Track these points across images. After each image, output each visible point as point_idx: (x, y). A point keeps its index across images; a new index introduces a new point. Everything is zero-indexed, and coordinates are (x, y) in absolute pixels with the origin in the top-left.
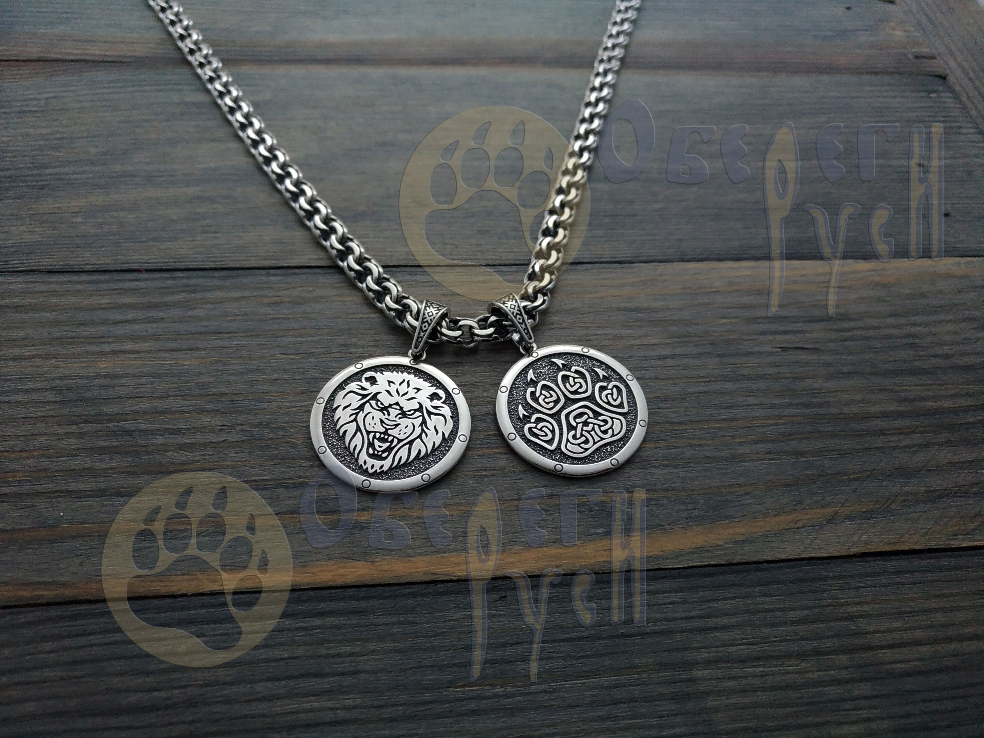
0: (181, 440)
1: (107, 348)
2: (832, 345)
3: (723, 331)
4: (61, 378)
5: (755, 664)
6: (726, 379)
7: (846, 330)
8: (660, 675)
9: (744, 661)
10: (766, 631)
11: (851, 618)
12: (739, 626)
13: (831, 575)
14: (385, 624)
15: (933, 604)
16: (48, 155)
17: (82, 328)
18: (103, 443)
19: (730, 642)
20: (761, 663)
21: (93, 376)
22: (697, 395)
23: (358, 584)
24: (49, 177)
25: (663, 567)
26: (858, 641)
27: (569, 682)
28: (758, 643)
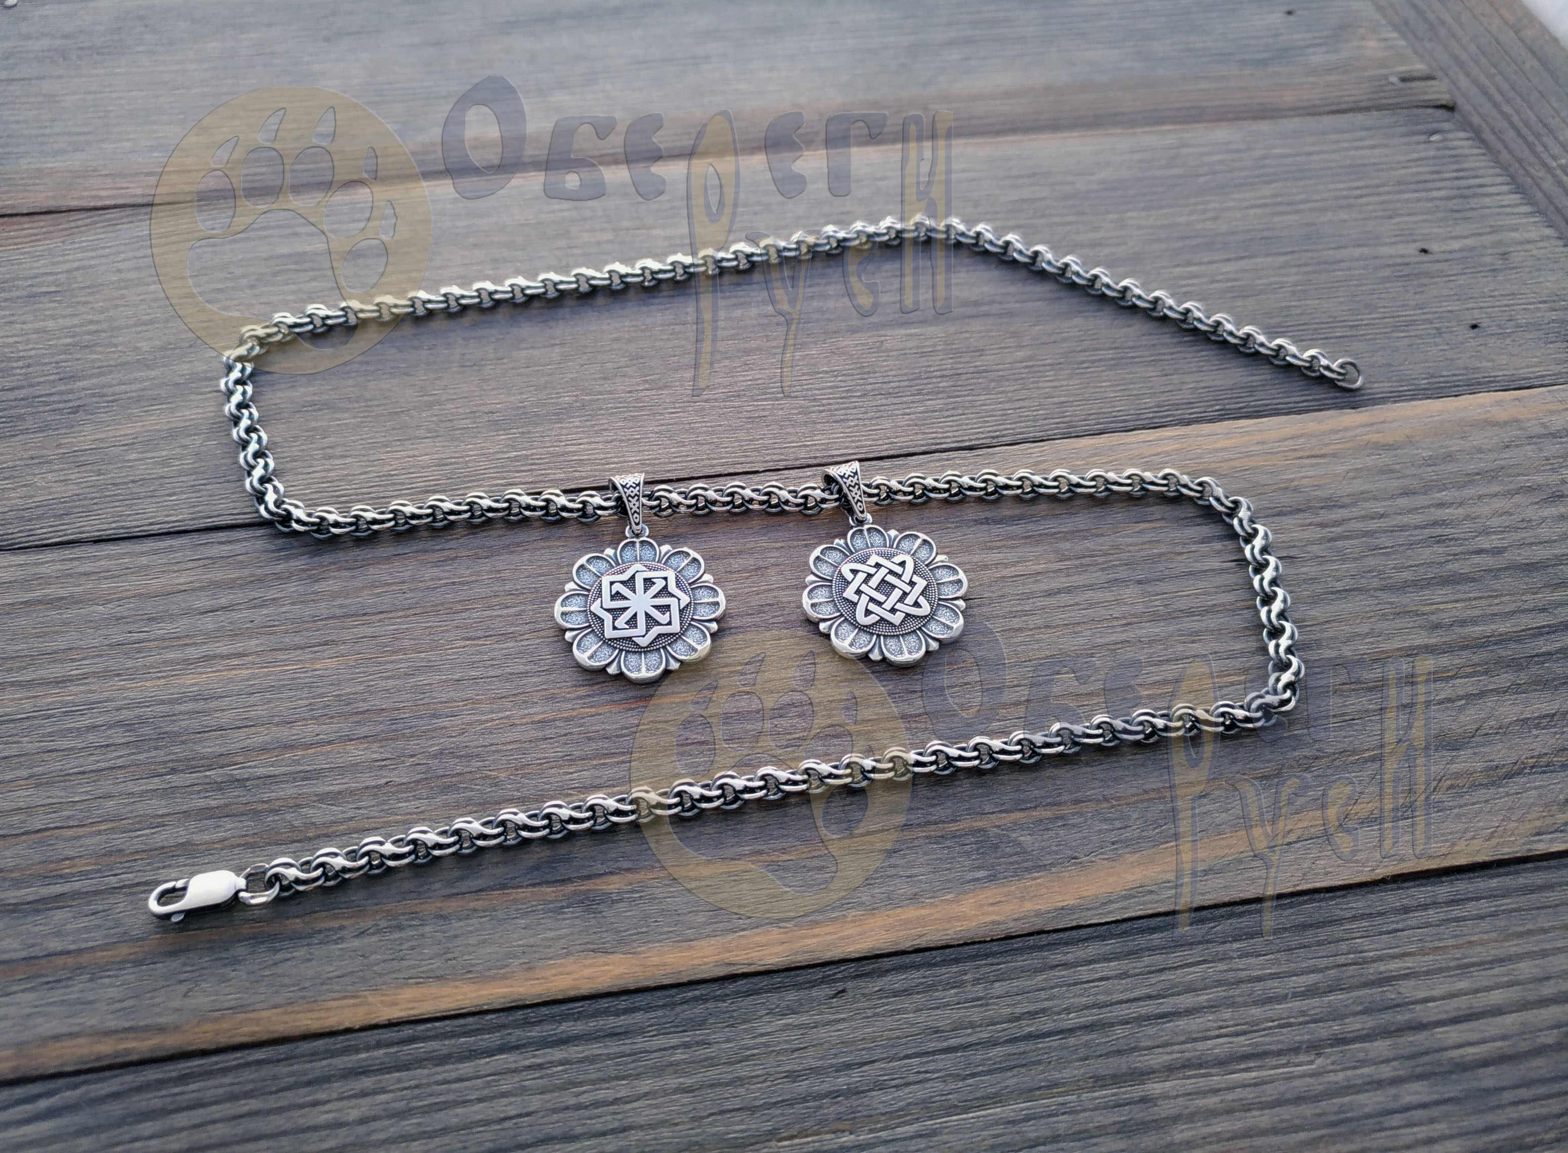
0: (322, 788)
1: (193, 652)
2: (1315, 549)
3: (1143, 543)
4: (127, 707)
5: (1242, 1066)
6: (1156, 618)
7: (1336, 524)
8: (1096, 1094)
9: (1225, 1062)
10: (1256, 1012)
11: (1386, 980)
12: (1212, 1007)
13: (1349, 915)
14: (661, 1050)
15: (1512, 947)
16: (78, 359)
17: (154, 626)
18: (202, 803)
19: (1199, 1035)
20: (1252, 1065)
21: (178, 699)
22: (1113, 647)
23: (615, 989)
24: (83, 394)
25: (1083, 923)
26: (1402, 1017)
27: (954, 1118)
28: (1245, 1033)
